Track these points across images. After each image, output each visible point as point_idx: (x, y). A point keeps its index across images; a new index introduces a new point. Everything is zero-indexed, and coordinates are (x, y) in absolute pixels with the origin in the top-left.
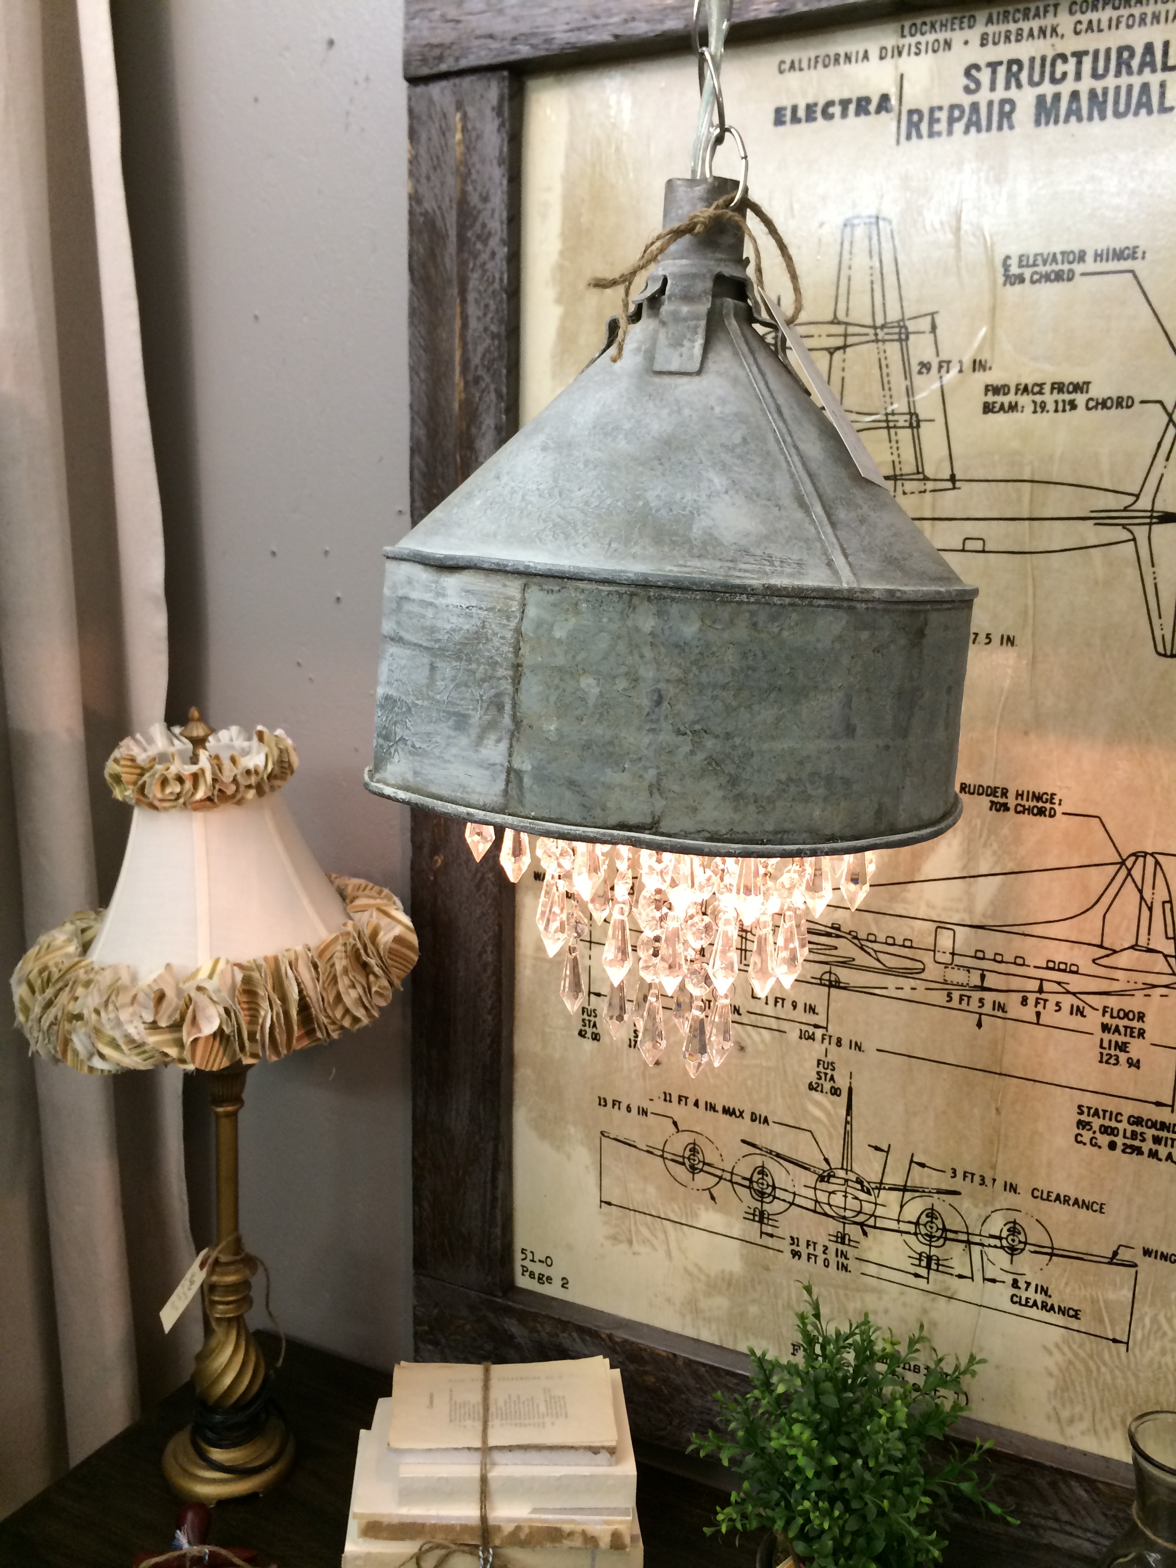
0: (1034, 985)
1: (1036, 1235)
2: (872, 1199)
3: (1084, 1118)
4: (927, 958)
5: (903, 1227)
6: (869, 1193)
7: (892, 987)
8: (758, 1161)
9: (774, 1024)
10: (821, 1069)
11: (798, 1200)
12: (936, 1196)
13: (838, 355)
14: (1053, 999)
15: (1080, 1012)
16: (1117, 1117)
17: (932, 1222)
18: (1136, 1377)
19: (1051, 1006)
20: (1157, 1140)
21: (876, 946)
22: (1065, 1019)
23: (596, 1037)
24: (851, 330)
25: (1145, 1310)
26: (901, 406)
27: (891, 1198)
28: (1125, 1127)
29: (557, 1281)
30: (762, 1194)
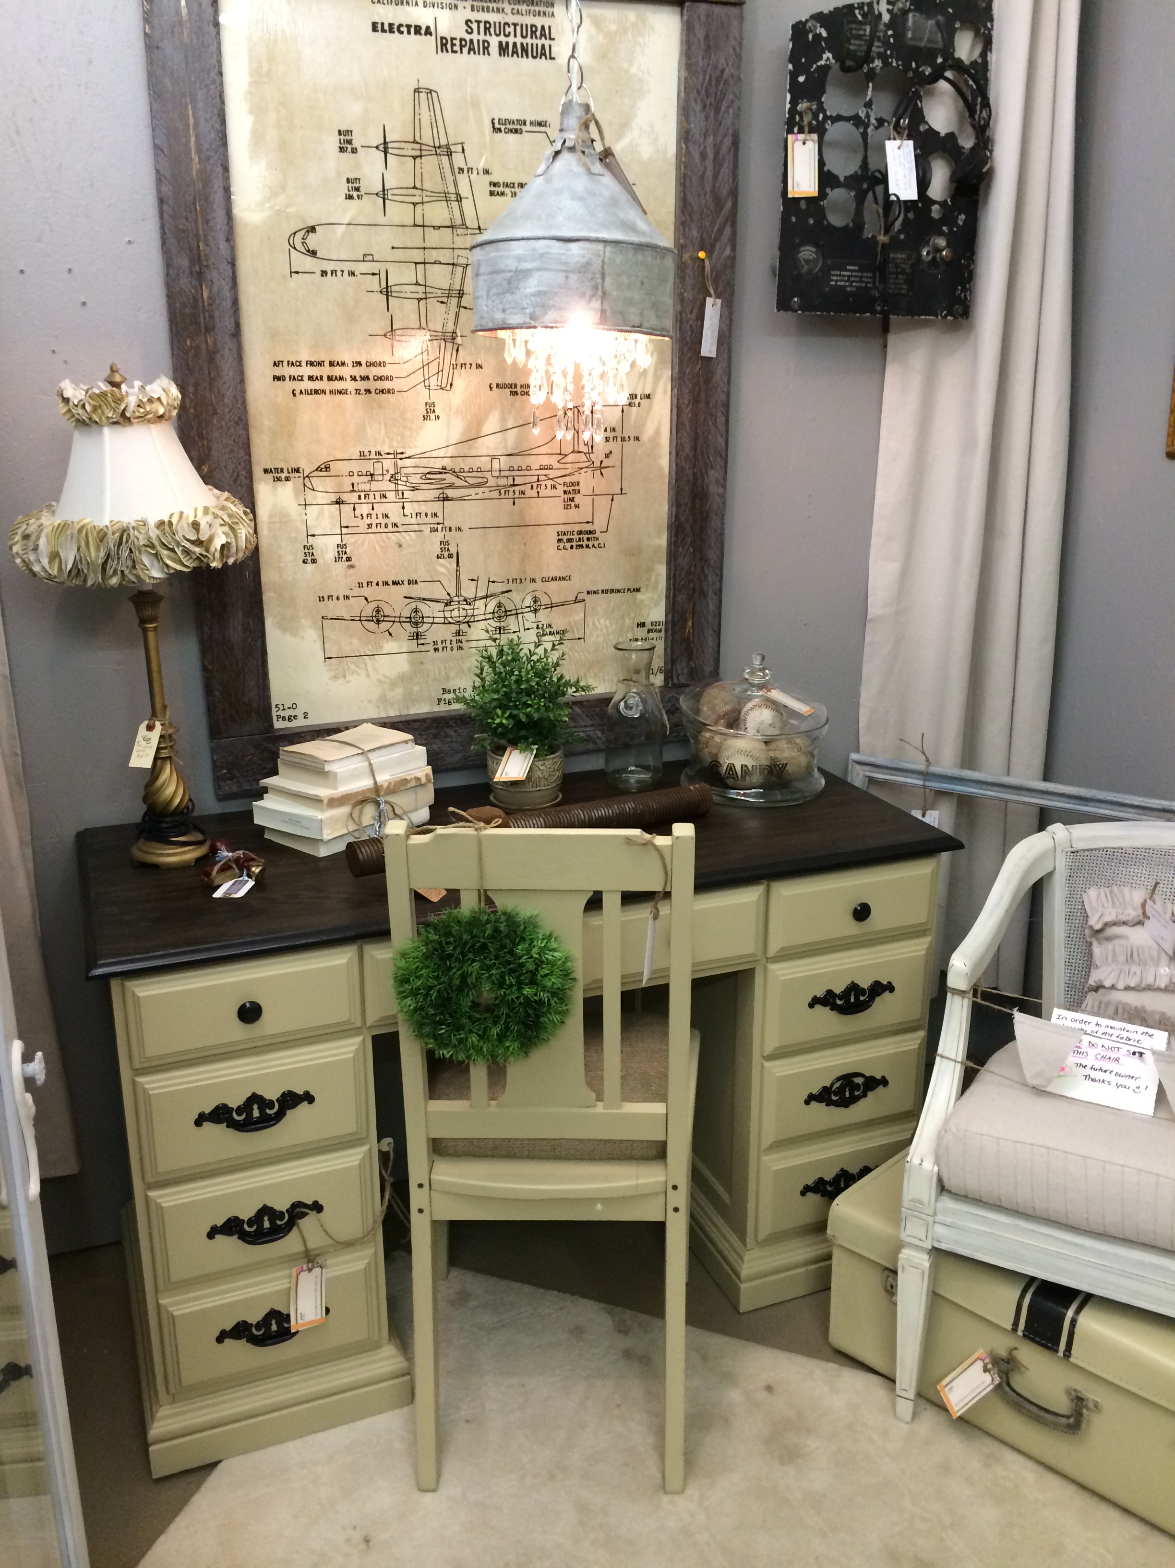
0: (535, 479)
1: (544, 600)
2: (472, 607)
3: (560, 537)
4: (488, 475)
5: (487, 616)
6: (470, 604)
7: (473, 494)
8: (413, 606)
9: (416, 528)
10: (442, 546)
11: (436, 620)
12: (501, 596)
13: (418, 160)
14: (543, 483)
15: (554, 487)
16: (572, 533)
17: (500, 610)
18: (589, 652)
19: (543, 487)
20: (588, 539)
21: (464, 474)
22: (549, 492)
23: (314, 561)
24: (423, 147)
25: (589, 620)
26: (452, 189)
27: (480, 604)
28: (576, 537)
29: (301, 716)
30: (417, 623)
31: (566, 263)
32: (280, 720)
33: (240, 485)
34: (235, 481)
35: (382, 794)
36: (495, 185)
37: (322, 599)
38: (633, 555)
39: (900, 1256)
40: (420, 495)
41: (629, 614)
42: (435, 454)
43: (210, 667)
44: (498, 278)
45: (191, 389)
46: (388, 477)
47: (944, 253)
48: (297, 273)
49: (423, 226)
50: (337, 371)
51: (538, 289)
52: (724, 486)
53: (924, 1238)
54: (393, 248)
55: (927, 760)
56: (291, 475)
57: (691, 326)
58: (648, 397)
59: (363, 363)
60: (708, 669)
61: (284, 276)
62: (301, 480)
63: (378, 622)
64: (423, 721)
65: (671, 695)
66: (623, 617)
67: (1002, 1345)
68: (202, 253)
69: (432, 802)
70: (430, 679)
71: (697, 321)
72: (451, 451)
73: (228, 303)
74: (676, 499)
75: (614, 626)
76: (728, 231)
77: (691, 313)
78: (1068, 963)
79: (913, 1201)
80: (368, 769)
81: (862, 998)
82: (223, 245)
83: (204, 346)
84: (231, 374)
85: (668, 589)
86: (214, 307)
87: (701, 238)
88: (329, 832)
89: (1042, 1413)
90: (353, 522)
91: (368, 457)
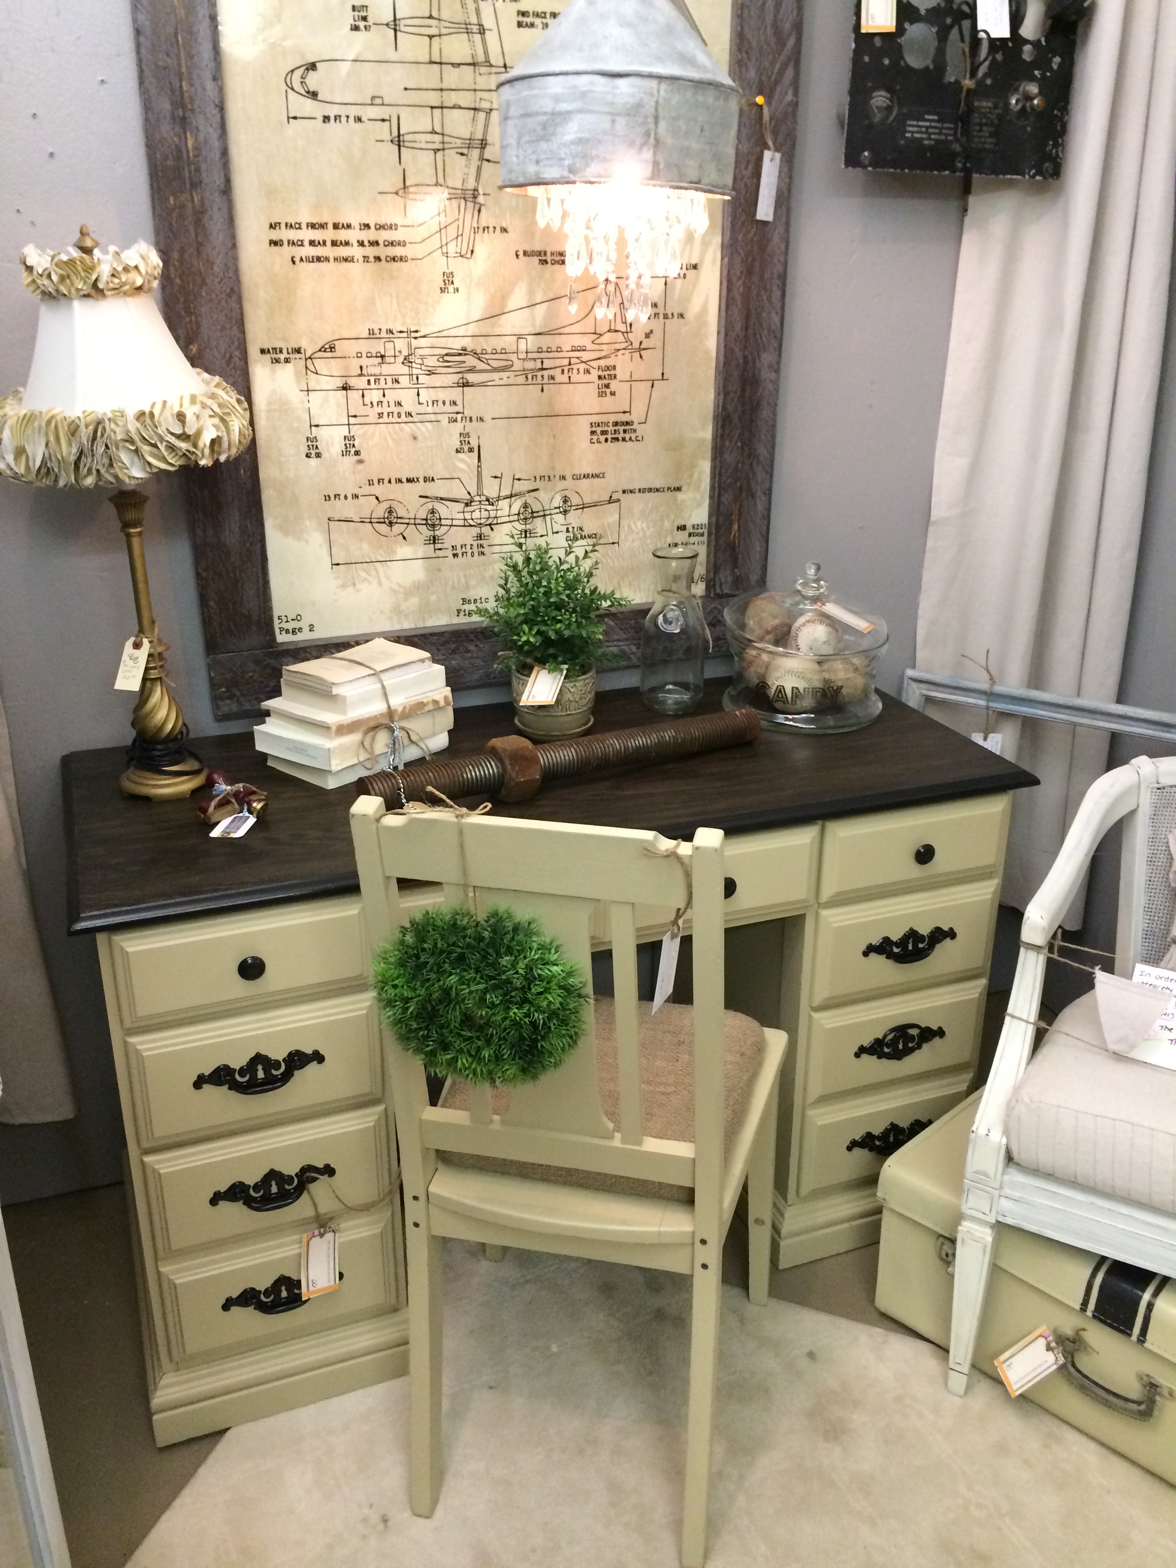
0: (566, 362)
1: (575, 500)
2: (494, 508)
3: (593, 429)
4: (514, 357)
5: (512, 518)
6: (493, 505)
7: (497, 379)
8: (430, 506)
9: (433, 417)
10: (462, 439)
11: (455, 523)
12: (527, 495)
14: (575, 367)
15: (588, 372)
16: (607, 424)
17: (526, 510)
18: (623, 558)
19: (575, 371)
20: (625, 431)
21: (486, 356)
22: (582, 377)
23: (318, 455)
25: (624, 522)
26: (474, 20)
27: (504, 504)
28: (611, 428)
29: (306, 629)
30: (433, 525)
31: (612, 104)
32: (284, 632)
33: (234, 368)
34: (228, 363)
35: (396, 718)
36: (524, 14)
37: (327, 498)
38: (675, 449)
39: (960, 1228)
40: (436, 380)
41: (668, 516)
42: (453, 332)
43: (204, 575)
44: (531, 122)
45: (176, 255)
46: (400, 359)
47: (1036, 102)
48: (295, 118)
49: (441, 63)
50: (342, 235)
51: (579, 135)
52: (777, 371)
53: (987, 1212)
54: (406, 89)
55: (991, 679)
56: (291, 356)
57: (746, 185)
58: (695, 267)
59: (372, 226)
60: (754, 578)
61: (281, 123)
62: (303, 362)
63: (391, 524)
64: (441, 634)
65: (713, 606)
66: (662, 519)
67: (1068, 1325)
68: (186, 95)
69: (451, 726)
70: (448, 588)
71: (753, 177)
72: (472, 329)
73: (216, 155)
74: (724, 386)
75: (652, 530)
76: (790, 73)
77: (746, 168)
78: (1148, 910)
79: (977, 1172)
80: (380, 692)
81: (921, 946)
82: (210, 85)
83: (190, 205)
84: (221, 238)
85: (712, 488)
86: (200, 158)
87: (760, 79)
88: (338, 762)
89: (1111, 1398)
90: (361, 411)
91: (378, 336)
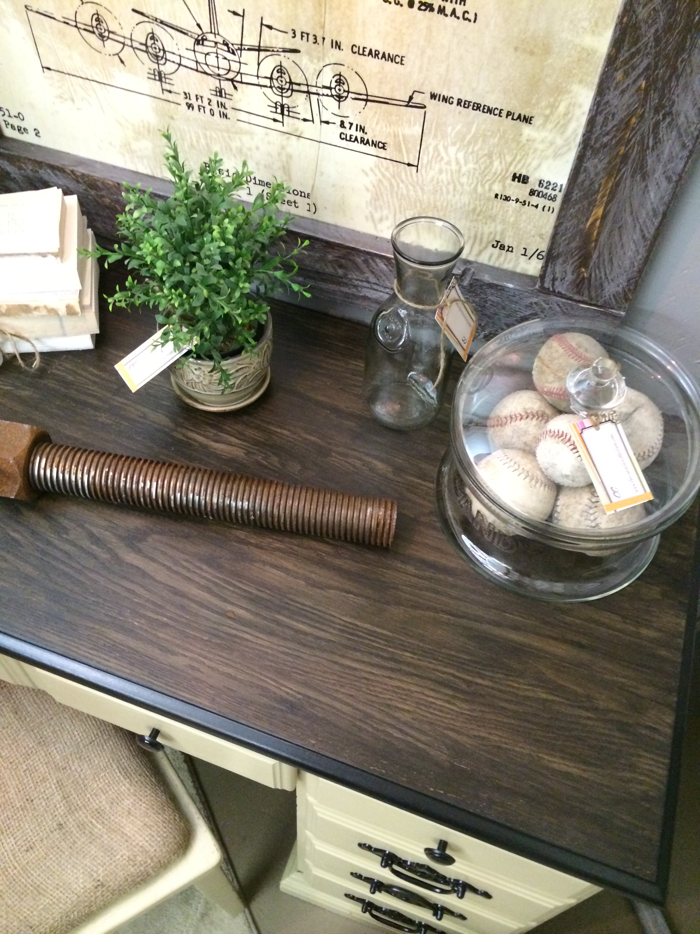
1: (355, 85)
2: (236, 58)
5: (262, 82)
6: (233, 53)
8: (148, 27)
11: (184, 62)
12: (282, 54)
17: (281, 77)
25: (429, 141)
27: (249, 57)
29: (31, 131)
30: (157, 57)
32: (9, 127)
41: (501, 155)
63: (102, 37)
70: (186, 143)
